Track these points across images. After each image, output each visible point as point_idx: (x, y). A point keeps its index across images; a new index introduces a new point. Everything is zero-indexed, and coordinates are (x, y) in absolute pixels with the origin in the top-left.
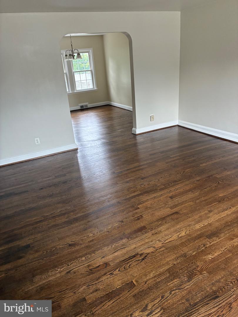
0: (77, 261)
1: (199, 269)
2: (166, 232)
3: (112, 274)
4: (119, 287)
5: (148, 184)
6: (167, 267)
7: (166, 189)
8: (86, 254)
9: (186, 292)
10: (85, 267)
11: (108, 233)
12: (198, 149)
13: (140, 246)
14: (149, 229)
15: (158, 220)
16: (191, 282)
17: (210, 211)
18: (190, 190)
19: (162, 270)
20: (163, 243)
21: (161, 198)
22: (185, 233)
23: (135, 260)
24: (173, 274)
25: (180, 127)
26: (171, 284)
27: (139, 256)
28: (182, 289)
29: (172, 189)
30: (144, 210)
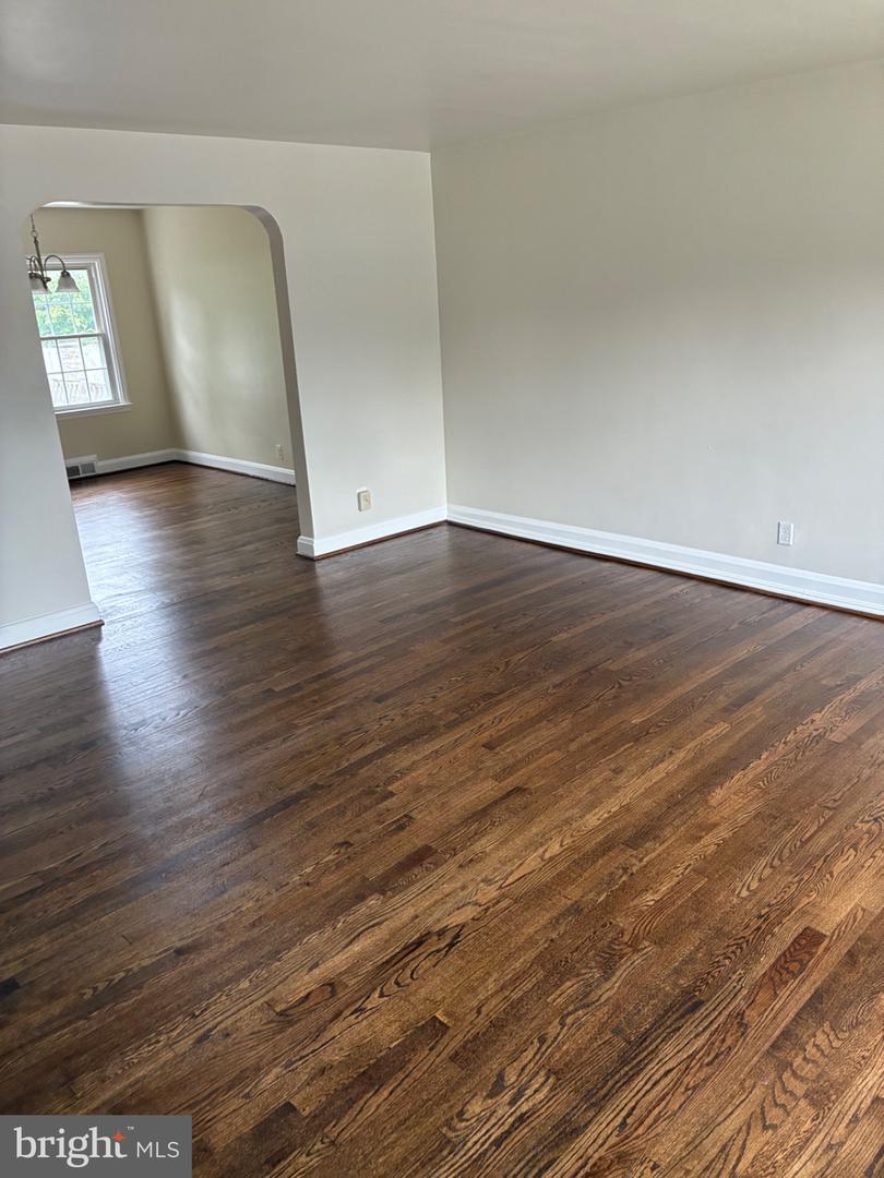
0: (224, 998)
1: (626, 938)
2: (502, 853)
3: (360, 1010)
4: (396, 1043)
5: (403, 715)
6: (531, 954)
7: (467, 724)
8: (250, 969)
9: (606, 1009)
10: (260, 1009)
11: (307, 888)
12: (534, 590)
13: (429, 908)
14: (444, 852)
15: (466, 821)
16: (614, 979)
17: (617, 771)
18: (542, 717)
19: (518, 964)
20: (500, 887)
21: (458, 750)
22: (561, 846)
23: (425, 955)
24: (556, 967)
25: (456, 529)
26: (557, 999)
27: (436, 938)
28: (593, 1003)
29: (487, 719)
30: (411, 798)
